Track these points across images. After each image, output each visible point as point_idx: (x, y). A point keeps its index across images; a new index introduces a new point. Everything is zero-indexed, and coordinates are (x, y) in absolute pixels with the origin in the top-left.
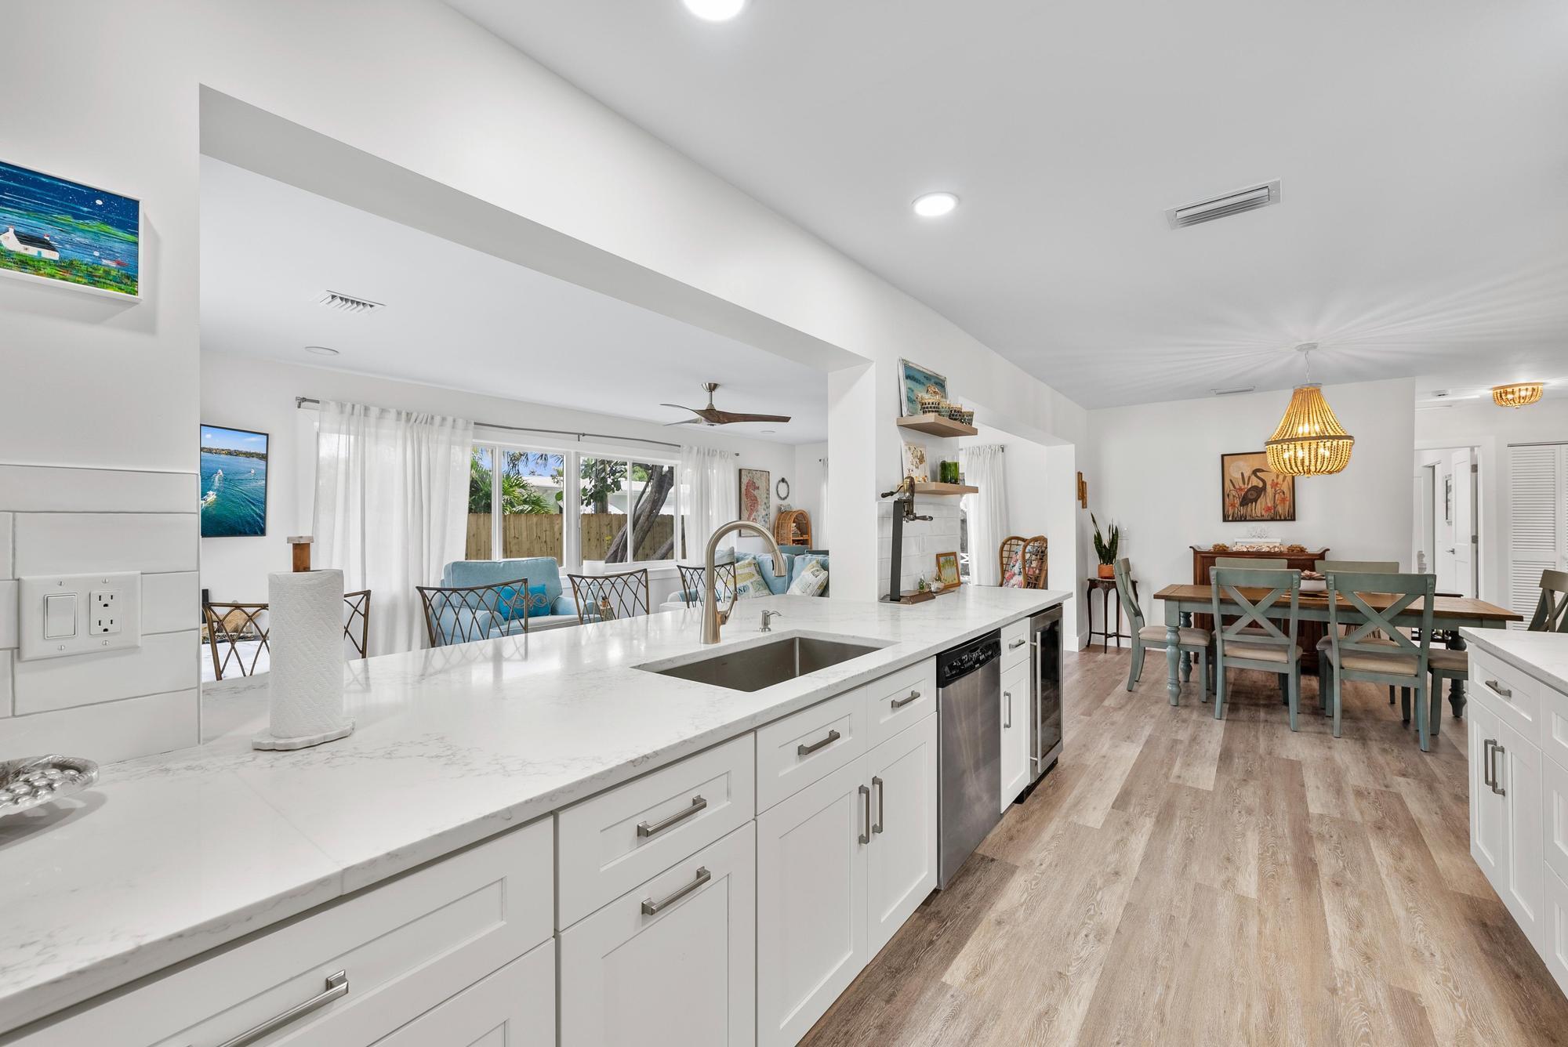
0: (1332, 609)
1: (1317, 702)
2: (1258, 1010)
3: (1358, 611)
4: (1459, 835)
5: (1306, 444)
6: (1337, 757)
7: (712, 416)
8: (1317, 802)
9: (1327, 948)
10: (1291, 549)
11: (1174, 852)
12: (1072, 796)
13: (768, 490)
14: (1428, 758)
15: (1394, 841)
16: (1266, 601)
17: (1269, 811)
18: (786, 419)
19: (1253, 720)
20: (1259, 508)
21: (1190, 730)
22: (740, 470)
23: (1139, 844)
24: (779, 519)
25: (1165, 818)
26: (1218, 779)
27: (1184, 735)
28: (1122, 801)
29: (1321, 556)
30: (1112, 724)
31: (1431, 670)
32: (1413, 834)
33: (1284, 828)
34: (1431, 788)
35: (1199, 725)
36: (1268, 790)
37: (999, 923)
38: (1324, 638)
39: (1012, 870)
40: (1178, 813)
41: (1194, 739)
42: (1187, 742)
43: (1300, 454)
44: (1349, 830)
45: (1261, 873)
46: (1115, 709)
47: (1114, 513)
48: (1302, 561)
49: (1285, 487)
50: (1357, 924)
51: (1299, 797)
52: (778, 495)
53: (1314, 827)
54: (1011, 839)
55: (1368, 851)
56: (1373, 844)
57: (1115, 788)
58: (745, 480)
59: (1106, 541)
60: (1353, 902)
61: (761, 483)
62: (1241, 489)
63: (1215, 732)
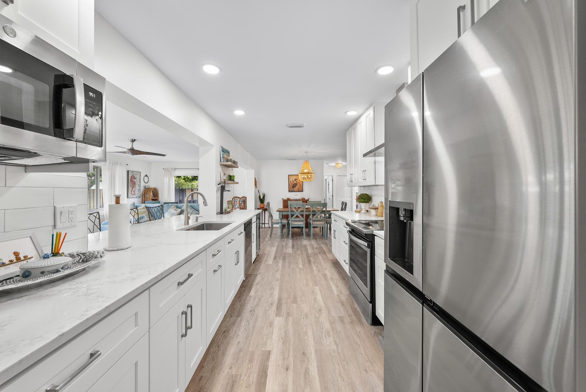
0: (311, 211)
1: (308, 233)
2: (305, 282)
3: (315, 211)
4: (330, 251)
5: (306, 174)
6: (312, 243)
7: (134, 152)
8: (310, 251)
9: (314, 271)
10: (302, 199)
11: (287, 264)
12: (264, 259)
13: (140, 179)
14: (326, 240)
15: (322, 254)
16: (300, 210)
17: (302, 254)
18: (164, 155)
19: (297, 239)
20: (296, 189)
21: (285, 242)
22: (128, 171)
23: (280, 265)
24: (145, 191)
25: (284, 259)
26: (292, 251)
27: (284, 244)
28: (275, 258)
29: (308, 200)
30: (268, 244)
31: (326, 223)
32: (324, 253)
33: (305, 256)
34: (327, 245)
35: (287, 241)
36: (302, 251)
37: (257, 284)
38: (309, 219)
39: (257, 275)
40: (286, 258)
41: (286, 244)
42: (285, 245)
43: (305, 176)
44: (315, 254)
45: (302, 264)
46: (269, 241)
47: (264, 190)
48: (305, 201)
49: (301, 184)
50: (317, 267)
51: (307, 251)
52: (144, 181)
53: (310, 255)
54: (254, 270)
55: (318, 257)
56: (319, 255)
57: (273, 256)
58: (130, 175)
59: (262, 198)
60: (317, 264)
61: (137, 176)
62: (292, 184)
63: (290, 242)
